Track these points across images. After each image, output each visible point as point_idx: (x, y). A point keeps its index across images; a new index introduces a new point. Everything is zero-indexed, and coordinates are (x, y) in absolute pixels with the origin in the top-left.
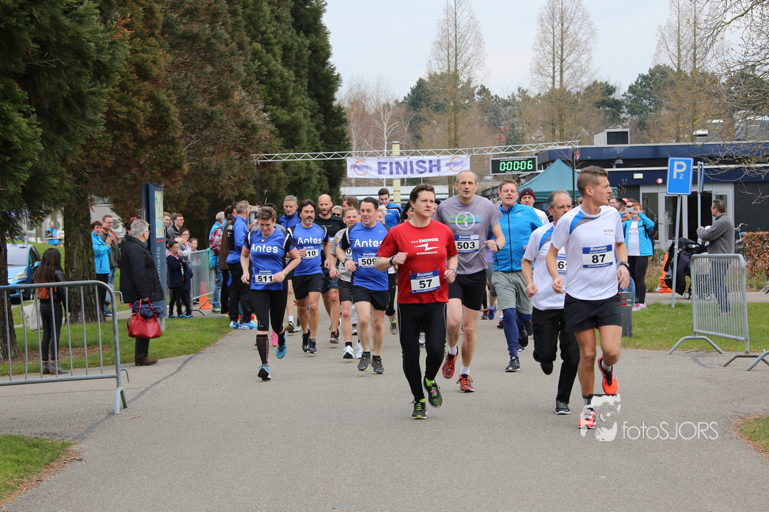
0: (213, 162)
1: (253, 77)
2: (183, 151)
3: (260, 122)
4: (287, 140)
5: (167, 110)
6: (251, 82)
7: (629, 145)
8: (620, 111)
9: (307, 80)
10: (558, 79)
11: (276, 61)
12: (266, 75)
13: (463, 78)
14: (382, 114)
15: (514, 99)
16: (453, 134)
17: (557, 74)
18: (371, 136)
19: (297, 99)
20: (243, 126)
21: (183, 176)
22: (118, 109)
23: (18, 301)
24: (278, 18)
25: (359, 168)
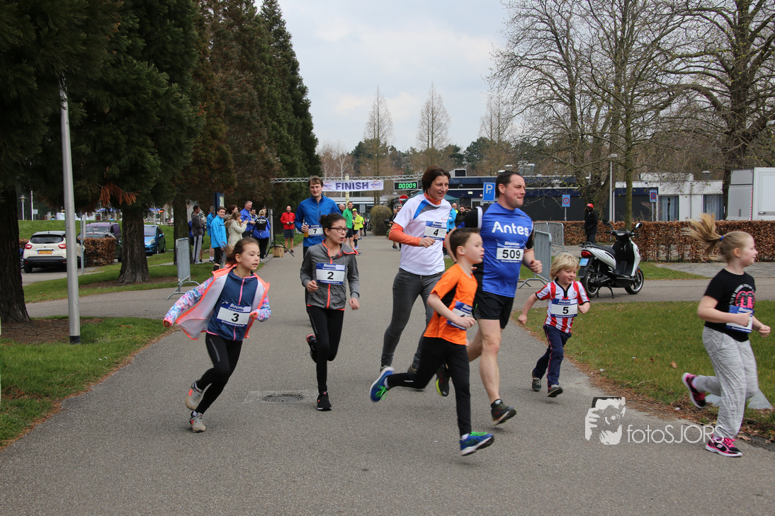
0: (251, 182)
1: (272, 139)
2: (235, 176)
3: (275, 162)
4: (289, 172)
5: (227, 154)
6: (271, 142)
7: (466, 177)
8: (462, 160)
9: (300, 141)
10: (430, 143)
11: (285, 131)
12: (279, 138)
13: (382, 142)
14: (340, 160)
15: (408, 153)
16: (376, 169)
17: (430, 140)
18: (334, 171)
19: (295, 151)
20: (266, 163)
21: (235, 189)
22: (202, 154)
23: (150, 254)
24: (285, 109)
25: (326, 186)
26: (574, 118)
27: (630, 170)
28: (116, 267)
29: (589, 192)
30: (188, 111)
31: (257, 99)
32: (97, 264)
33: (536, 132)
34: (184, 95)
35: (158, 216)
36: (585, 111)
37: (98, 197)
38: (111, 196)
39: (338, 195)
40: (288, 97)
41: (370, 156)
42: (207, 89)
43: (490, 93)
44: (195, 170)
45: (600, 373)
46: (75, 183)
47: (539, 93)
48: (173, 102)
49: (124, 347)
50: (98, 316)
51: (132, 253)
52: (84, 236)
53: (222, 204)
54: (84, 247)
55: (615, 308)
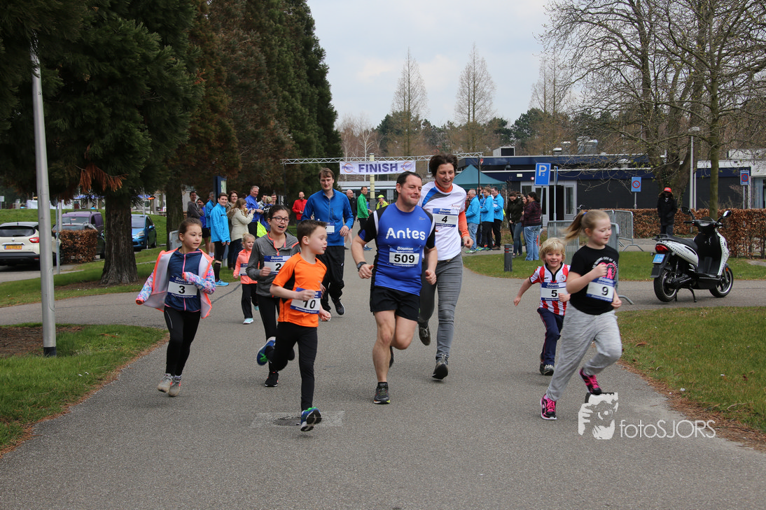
0: (259, 163)
1: (283, 112)
2: (239, 156)
3: (286, 140)
4: (304, 151)
5: (230, 130)
6: (281, 115)
7: (514, 156)
8: (510, 136)
9: (317, 114)
10: (471, 115)
11: (297, 102)
12: (291, 111)
13: (414, 114)
14: (363, 137)
15: (445, 128)
16: (407, 148)
17: (471, 113)
18: (357, 150)
19: (310, 126)
20: (276, 141)
21: (239, 172)
22: (199, 130)
23: (138, 249)
24: (299, 76)
25: (347, 168)
26: (646, 84)
27: (716, 147)
28: (98, 265)
29: (664, 173)
30: (184, 79)
31: (265, 65)
32: (76, 262)
33: (599, 101)
34: (179, 60)
35: (148, 204)
36: (660, 76)
37: (77, 182)
38: (93, 181)
39: (361, 178)
40: (301, 62)
41: (399, 132)
42: (205, 52)
43: (543, 55)
44: (192, 149)
45: (680, 393)
46: (49, 165)
47: (603, 54)
48: (166, 69)
49: (108, 360)
50: (77, 322)
51: (118, 247)
52: (60, 228)
53: (224, 190)
54: (60, 241)
55: (698, 315)
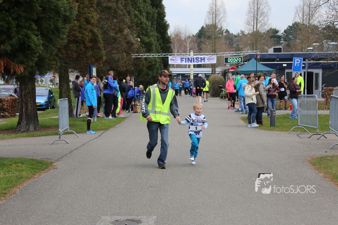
0: (116, 57)
1: (134, 24)
2: (104, 52)
3: (134, 42)
4: (147, 49)
5: (97, 36)
6: (133, 26)
7: (282, 53)
8: (280, 40)
9: (156, 26)
10: (255, 27)
11: (144, 18)
12: (139, 24)
13: (219, 26)
14: (187, 40)
15: (239, 35)
16: (214, 48)
17: (255, 25)
18: (183, 48)
19: (151, 33)
20: (128, 43)
21: (103, 63)
22: (78, 35)
23: (41, 110)
24: (145, 1)
25: (173, 60)
28: (16, 119)
32: (3, 117)
35: (51, 81)
39: (185, 66)
41: (209, 37)
49: (12, 181)
51: (27, 109)
53: (94, 73)
